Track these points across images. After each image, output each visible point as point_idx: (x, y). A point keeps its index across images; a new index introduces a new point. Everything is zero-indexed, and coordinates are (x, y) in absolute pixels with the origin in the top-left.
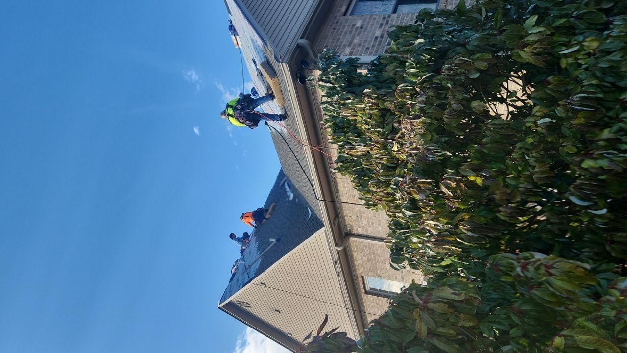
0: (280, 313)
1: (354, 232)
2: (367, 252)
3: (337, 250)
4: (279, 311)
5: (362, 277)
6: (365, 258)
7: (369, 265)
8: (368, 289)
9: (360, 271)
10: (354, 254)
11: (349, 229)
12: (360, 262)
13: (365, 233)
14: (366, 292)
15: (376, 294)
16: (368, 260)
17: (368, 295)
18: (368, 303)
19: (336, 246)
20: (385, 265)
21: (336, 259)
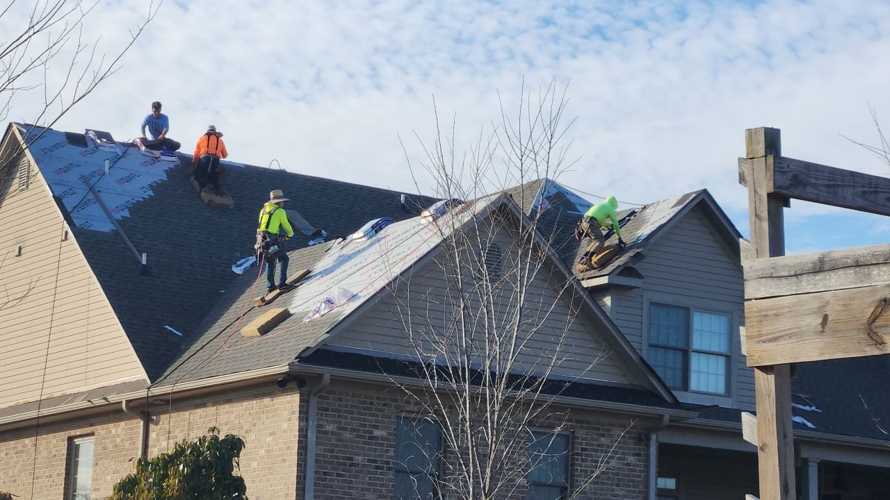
0: (17, 256)
1: (152, 427)
2: (127, 444)
3: (121, 402)
4: (20, 254)
5: (92, 434)
6: (119, 440)
7: (110, 446)
8: (77, 441)
9: (100, 430)
10: (123, 424)
11: (155, 418)
12: (113, 431)
13: (151, 443)
14: (70, 439)
15: (69, 454)
16: (116, 446)
17: (66, 443)
18: (54, 441)
19: (126, 401)
20: (112, 472)
21: (109, 400)
